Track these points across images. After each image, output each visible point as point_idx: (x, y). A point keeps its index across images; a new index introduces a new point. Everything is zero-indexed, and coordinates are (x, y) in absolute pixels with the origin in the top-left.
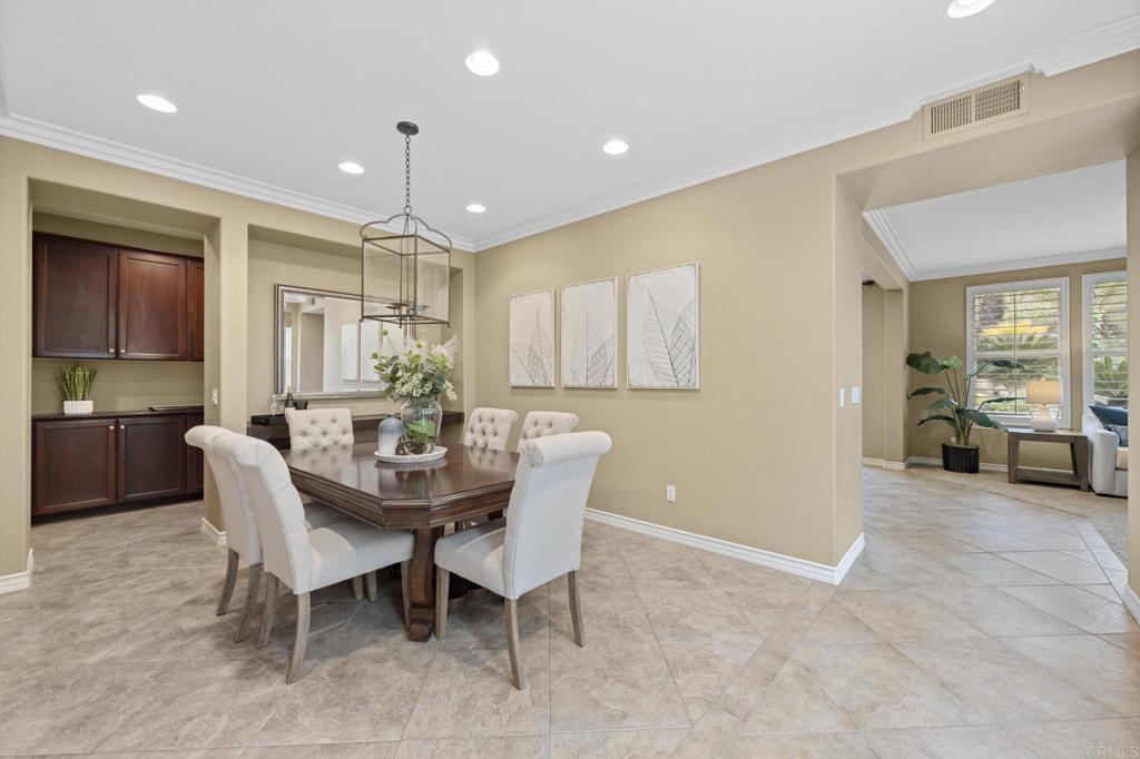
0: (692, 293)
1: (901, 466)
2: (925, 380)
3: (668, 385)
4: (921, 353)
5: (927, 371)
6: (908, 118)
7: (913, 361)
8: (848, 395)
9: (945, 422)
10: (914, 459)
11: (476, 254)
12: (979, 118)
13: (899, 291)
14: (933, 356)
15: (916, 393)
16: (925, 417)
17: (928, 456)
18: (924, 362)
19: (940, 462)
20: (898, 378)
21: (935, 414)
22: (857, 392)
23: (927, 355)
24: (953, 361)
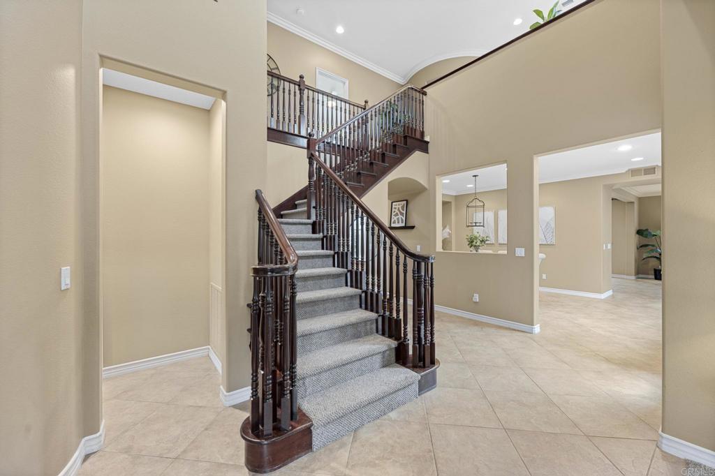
0: (553, 215)
1: (633, 277)
2: (645, 241)
3: (544, 243)
4: (644, 229)
5: (646, 237)
6: (623, 172)
7: (639, 232)
8: (606, 247)
9: (655, 259)
10: (640, 276)
11: (456, 196)
12: (645, 174)
13: (633, 203)
14: (649, 230)
15: (641, 247)
16: (644, 257)
17: (648, 274)
18: (645, 233)
19: (653, 277)
20: (633, 240)
21: (650, 255)
22: (609, 246)
23: (647, 230)
24: (657, 233)
